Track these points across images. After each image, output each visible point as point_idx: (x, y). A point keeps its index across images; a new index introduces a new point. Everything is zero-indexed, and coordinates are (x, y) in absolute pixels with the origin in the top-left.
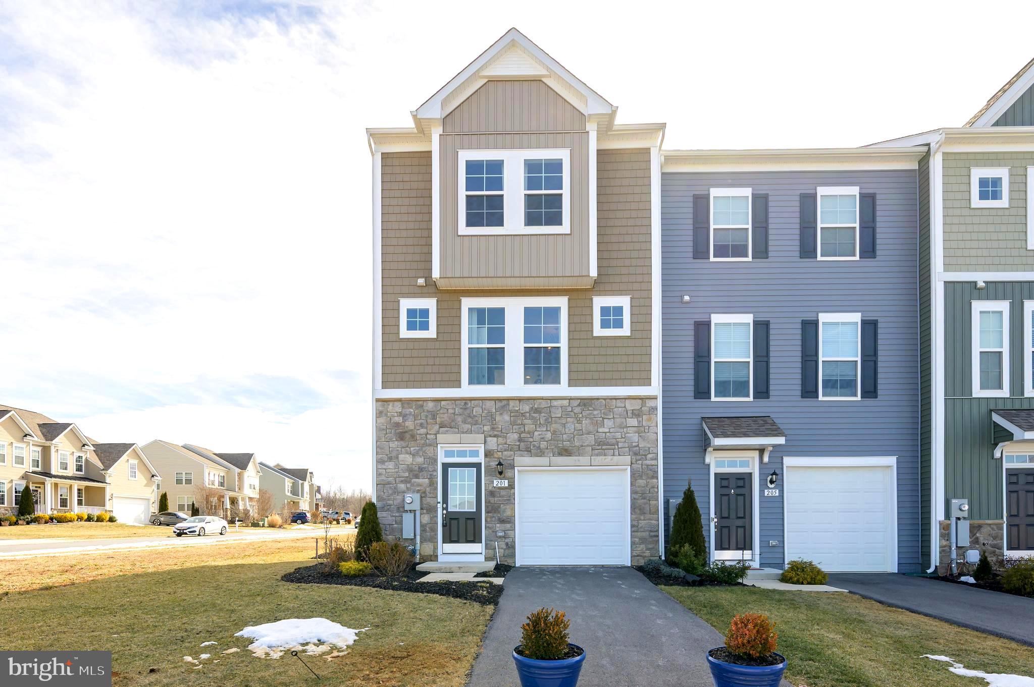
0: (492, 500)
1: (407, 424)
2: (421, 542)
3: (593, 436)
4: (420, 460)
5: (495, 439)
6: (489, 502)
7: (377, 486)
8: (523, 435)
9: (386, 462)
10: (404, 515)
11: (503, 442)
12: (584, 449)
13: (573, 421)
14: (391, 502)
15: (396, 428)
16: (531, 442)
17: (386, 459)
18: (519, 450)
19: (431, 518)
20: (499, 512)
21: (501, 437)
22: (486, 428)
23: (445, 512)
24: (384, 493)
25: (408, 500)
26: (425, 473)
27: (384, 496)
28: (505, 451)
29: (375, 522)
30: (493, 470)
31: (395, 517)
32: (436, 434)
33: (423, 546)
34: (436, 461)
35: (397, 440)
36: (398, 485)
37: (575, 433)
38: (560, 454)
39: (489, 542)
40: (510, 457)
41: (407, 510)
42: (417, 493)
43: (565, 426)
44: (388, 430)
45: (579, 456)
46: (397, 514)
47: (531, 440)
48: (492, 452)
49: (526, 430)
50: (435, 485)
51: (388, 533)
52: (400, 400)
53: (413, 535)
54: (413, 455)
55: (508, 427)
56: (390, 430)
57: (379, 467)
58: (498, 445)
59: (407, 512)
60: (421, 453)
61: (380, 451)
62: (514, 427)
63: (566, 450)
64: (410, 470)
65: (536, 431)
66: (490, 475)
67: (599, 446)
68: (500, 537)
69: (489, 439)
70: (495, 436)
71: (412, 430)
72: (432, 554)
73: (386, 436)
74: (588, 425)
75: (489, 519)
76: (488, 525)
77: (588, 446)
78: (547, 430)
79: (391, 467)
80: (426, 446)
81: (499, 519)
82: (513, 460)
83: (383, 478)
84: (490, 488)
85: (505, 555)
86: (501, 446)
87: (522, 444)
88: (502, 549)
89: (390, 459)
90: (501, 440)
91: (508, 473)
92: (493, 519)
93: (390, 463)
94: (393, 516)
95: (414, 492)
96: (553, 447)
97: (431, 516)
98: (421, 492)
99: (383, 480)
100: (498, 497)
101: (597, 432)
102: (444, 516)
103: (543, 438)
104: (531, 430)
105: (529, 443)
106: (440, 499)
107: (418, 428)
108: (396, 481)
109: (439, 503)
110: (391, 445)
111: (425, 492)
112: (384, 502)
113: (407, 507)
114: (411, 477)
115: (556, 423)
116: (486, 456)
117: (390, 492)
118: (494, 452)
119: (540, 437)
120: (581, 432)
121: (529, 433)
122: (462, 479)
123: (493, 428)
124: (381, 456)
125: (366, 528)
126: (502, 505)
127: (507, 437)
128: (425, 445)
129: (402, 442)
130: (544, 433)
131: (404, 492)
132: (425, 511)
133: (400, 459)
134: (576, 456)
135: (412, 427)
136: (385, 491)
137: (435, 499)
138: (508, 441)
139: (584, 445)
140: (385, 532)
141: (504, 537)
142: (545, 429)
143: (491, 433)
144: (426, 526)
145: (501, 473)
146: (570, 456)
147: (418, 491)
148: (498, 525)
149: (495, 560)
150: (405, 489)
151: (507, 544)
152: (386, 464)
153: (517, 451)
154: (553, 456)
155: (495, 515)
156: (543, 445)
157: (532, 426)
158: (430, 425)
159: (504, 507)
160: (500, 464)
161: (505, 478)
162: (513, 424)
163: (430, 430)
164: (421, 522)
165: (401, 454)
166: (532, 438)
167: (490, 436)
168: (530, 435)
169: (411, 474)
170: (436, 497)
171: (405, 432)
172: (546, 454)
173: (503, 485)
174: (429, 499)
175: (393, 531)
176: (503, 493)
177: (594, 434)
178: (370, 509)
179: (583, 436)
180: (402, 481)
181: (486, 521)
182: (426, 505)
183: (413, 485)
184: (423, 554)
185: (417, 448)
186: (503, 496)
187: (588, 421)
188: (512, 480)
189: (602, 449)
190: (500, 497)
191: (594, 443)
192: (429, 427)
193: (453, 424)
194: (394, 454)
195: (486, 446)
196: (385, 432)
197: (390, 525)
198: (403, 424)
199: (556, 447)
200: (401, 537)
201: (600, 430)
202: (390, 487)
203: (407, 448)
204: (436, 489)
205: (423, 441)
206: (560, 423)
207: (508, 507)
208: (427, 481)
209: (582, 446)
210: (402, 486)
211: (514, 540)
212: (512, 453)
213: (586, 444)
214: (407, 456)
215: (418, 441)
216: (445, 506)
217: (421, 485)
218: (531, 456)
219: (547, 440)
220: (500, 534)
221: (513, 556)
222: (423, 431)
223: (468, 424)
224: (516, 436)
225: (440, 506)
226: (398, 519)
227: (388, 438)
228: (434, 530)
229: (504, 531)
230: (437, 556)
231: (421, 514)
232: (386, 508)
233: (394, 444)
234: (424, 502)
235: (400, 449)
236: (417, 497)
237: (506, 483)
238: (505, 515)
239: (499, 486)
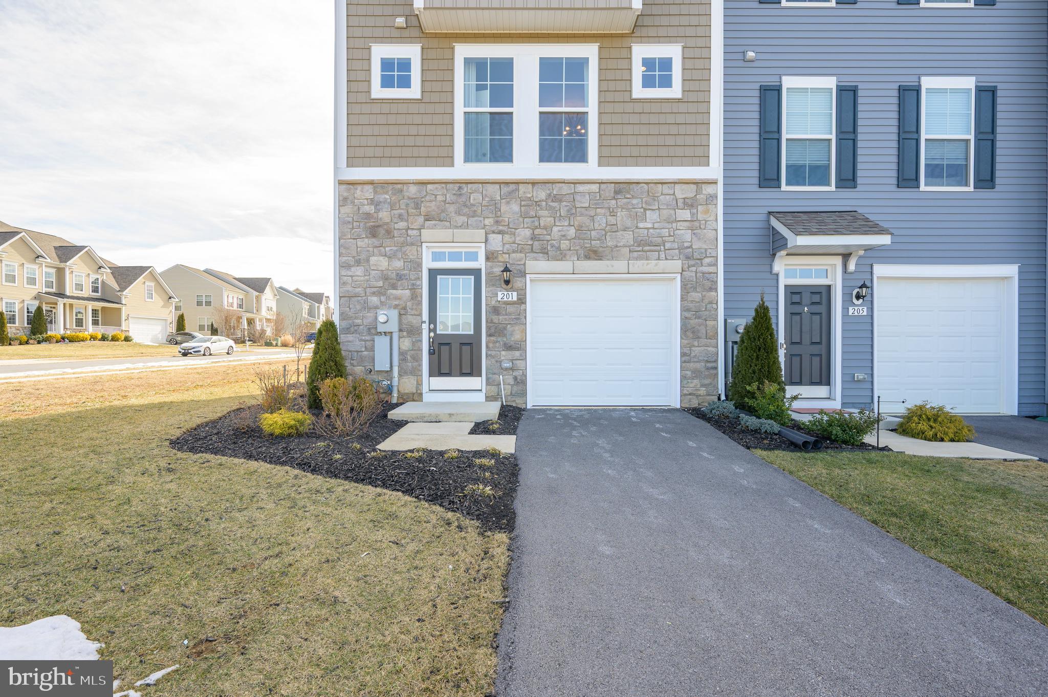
0: (495, 319)
1: (381, 215)
2: (400, 375)
3: (631, 233)
4: (398, 264)
5: (500, 236)
6: (492, 322)
7: (340, 299)
8: (537, 232)
9: (353, 266)
10: (377, 338)
11: (511, 240)
12: (620, 250)
13: (605, 214)
14: (359, 321)
15: (366, 221)
16: (548, 241)
17: (352, 263)
18: (532, 251)
19: (413, 344)
20: (505, 335)
21: (507, 233)
22: (487, 222)
23: (432, 334)
24: (350, 309)
25: (382, 318)
26: (405, 283)
27: (350, 313)
28: (514, 252)
29: (334, 349)
30: (498, 278)
31: (365, 341)
32: (420, 229)
33: (403, 380)
34: (420, 265)
35: (367, 237)
36: (369, 298)
37: (607, 228)
38: (587, 258)
39: (491, 376)
40: (520, 261)
41: (380, 332)
42: (395, 308)
43: (593, 220)
44: (355, 223)
45: (613, 259)
46: (368, 338)
47: (548, 237)
48: (495, 255)
49: (542, 224)
50: (419, 299)
51: (355, 362)
52: (371, 183)
53: (388, 365)
54: (389, 257)
55: (518, 219)
56: (358, 224)
57: (343, 273)
58: (504, 244)
59: (381, 335)
60: (400, 255)
61: (344, 251)
62: (525, 219)
63: (595, 252)
64: (385, 278)
65: (555, 225)
66: (493, 285)
67: (639, 246)
68: (506, 369)
69: (492, 237)
70: (499, 232)
71: (387, 224)
72: (415, 391)
73: (352, 232)
74: (625, 219)
75: (491, 345)
76: (489, 353)
77: (625, 246)
78: (570, 225)
79: (359, 273)
80: (407, 245)
81: (505, 344)
82: (524, 264)
83: (349, 288)
84: (493, 303)
85: (513, 392)
86: (507, 246)
87: (536, 243)
88: (509, 385)
89: (358, 263)
90: (507, 238)
91: (517, 283)
92: (497, 344)
93: (358, 268)
94: (361, 340)
95: (390, 307)
96: (577, 248)
97: (414, 340)
98: (399, 307)
99: (348, 291)
100: (503, 315)
101: (637, 227)
102: (431, 340)
103: (564, 236)
104: (549, 225)
105: (545, 242)
106: (425, 316)
107: (395, 220)
108: (366, 293)
109: (425, 322)
110: (360, 243)
111: (405, 308)
112: (350, 321)
113: (380, 328)
114: (386, 288)
115: (582, 215)
116: (488, 259)
117: (358, 307)
118: (498, 254)
119: (560, 234)
120: (615, 228)
121: (545, 228)
122: (456, 291)
123: (497, 222)
124: (346, 258)
125: (320, 357)
126: (509, 326)
127: (516, 234)
128: (404, 244)
129: (374, 240)
130: (565, 228)
131: (377, 308)
132: (405, 334)
133: (371, 263)
134: (608, 260)
135: (387, 220)
136: (351, 306)
137: (419, 318)
138: (518, 239)
139: (619, 245)
140: (352, 362)
141: (512, 369)
142: (566, 224)
143: (494, 228)
144: (407, 354)
145: (507, 282)
146: (601, 260)
147: (396, 307)
148: (503, 353)
149: (500, 399)
150: (379, 303)
151: (515, 378)
152: (353, 269)
153: (529, 253)
154: (578, 259)
155: (499, 339)
156: (565, 244)
157: (549, 219)
158: (412, 217)
159: (511, 329)
160: (506, 270)
161: (512, 289)
162: (524, 216)
163: (412, 224)
164: (399, 349)
165: (373, 255)
166: (550, 235)
167: (494, 232)
168: (547, 231)
169: (387, 283)
170: (420, 315)
171: (378, 226)
172: (568, 257)
173: (510, 299)
174: (411, 317)
175: (362, 360)
176: (510, 309)
177: (633, 231)
178: (327, 331)
179: (618, 233)
180: (374, 293)
181: (487, 347)
182: (406, 325)
183: (388, 298)
184: (402, 391)
185: (395, 248)
186: (510, 314)
187: (625, 213)
188: (522, 292)
189: (643, 251)
190: (506, 315)
191: (632, 243)
192: (411, 219)
193: (443, 215)
194: (363, 256)
195: (488, 246)
196: (351, 226)
197: (357, 352)
198: (375, 215)
199: (581, 248)
200: (373, 369)
201: (641, 225)
202: (358, 301)
203: (381, 248)
204: (420, 303)
205: (403, 239)
206: (586, 215)
207: (517, 328)
208: (407, 292)
209: (617, 246)
210: (374, 300)
211: (525, 374)
212: (523, 255)
213: (621, 244)
214: (381, 258)
215: (395, 239)
216: (432, 326)
217: (399, 299)
218: (548, 260)
219: (569, 238)
220: (505, 365)
221: (524, 394)
222: (402, 225)
223: (464, 215)
224: (528, 233)
225: (425, 327)
226: (369, 344)
227: (355, 234)
228: (418, 359)
229: (512, 361)
230: (421, 394)
231: (400, 337)
232: (352, 329)
233: (363, 243)
234: (404, 321)
235: (371, 249)
236: (394, 314)
237: (514, 296)
238: (513, 339)
239: (505, 299)
